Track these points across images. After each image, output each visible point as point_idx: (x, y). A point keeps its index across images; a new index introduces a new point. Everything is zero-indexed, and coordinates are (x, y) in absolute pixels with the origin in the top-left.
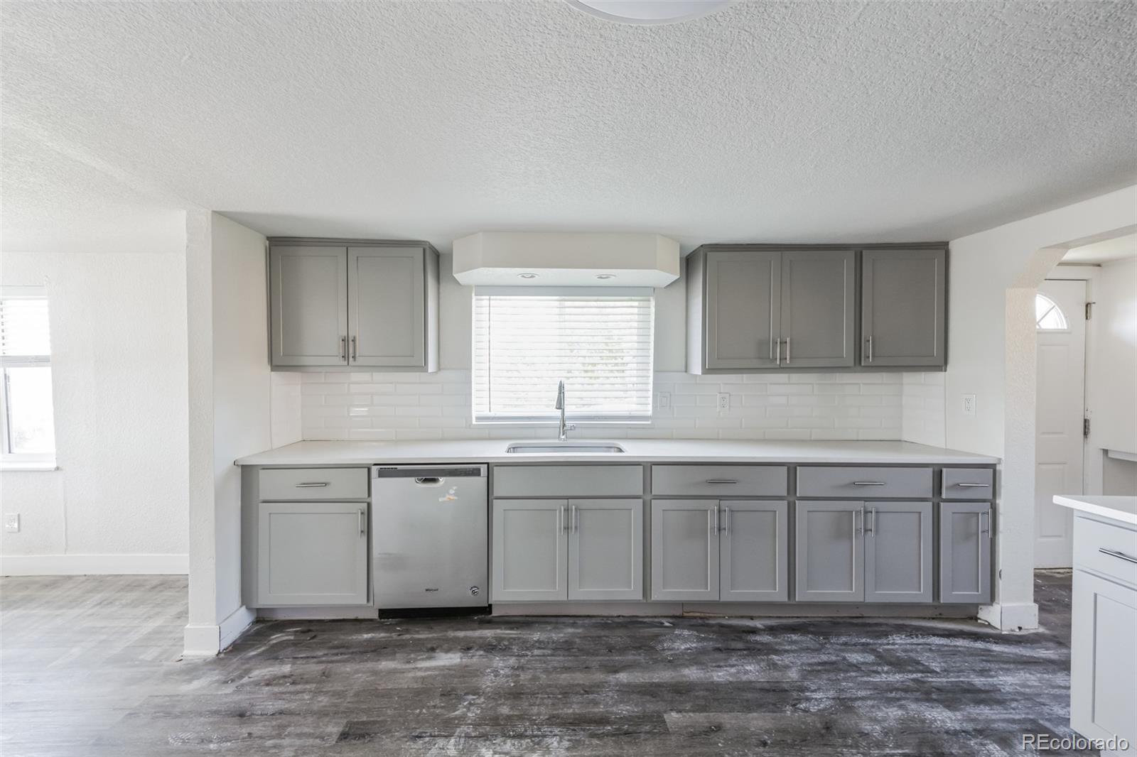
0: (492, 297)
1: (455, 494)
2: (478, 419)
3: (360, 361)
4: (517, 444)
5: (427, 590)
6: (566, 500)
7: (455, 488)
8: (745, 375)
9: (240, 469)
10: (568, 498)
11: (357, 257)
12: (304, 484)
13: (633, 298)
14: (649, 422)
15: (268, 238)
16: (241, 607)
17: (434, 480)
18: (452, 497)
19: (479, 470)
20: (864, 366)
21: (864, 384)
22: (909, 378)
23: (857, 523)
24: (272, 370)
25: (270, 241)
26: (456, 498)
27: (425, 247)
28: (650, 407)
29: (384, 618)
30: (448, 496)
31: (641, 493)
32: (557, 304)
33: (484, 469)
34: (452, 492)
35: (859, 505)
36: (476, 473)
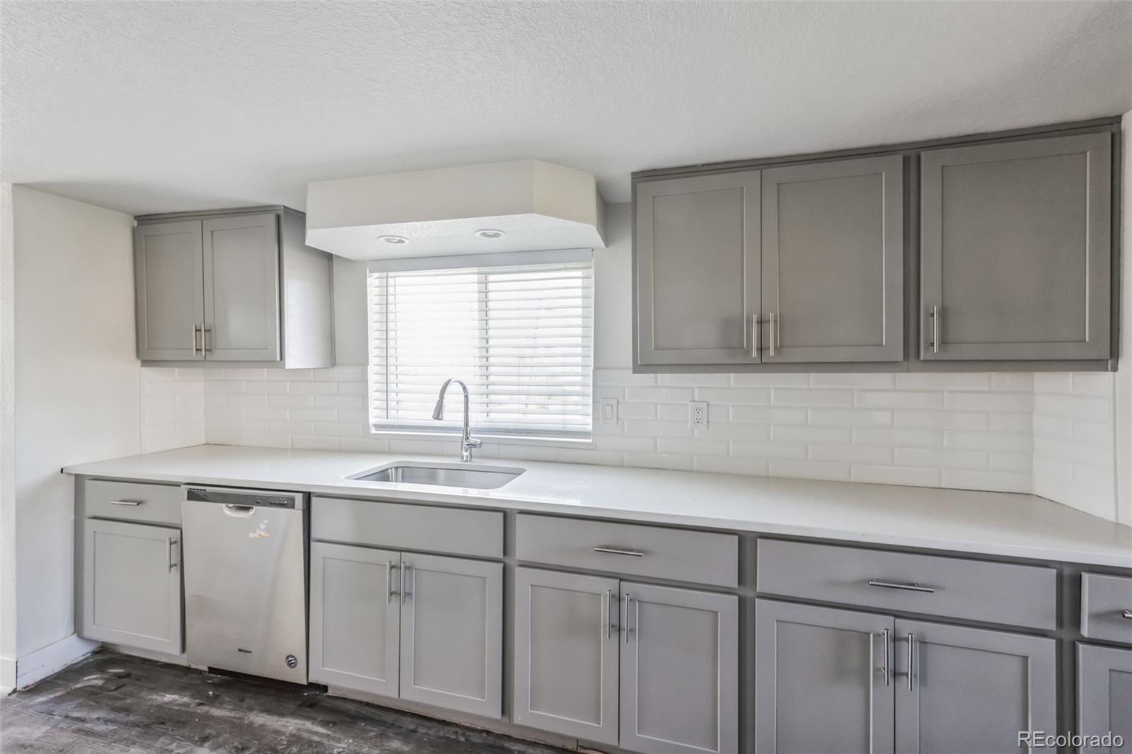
0: (390, 274)
1: (266, 530)
2: (377, 426)
3: (218, 355)
4: (403, 462)
5: (240, 650)
6: (398, 553)
7: (266, 522)
8: (732, 375)
9: (73, 478)
10: (401, 551)
11: (212, 232)
12: (124, 501)
13: (568, 265)
14: (590, 441)
15: (138, 218)
16: (73, 634)
17: (247, 509)
18: (263, 533)
19: (293, 500)
20: (925, 361)
21: (950, 392)
22: (1044, 382)
23: (879, 658)
24: (142, 366)
25: (138, 221)
26: (267, 535)
27: (278, 212)
28: (590, 420)
29: (213, 673)
30: (258, 532)
31: (500, 555)
32: (475, 278)
33: (299, 499)
34: (263, 526)
35: (882, 624)
36: (290, 504)
